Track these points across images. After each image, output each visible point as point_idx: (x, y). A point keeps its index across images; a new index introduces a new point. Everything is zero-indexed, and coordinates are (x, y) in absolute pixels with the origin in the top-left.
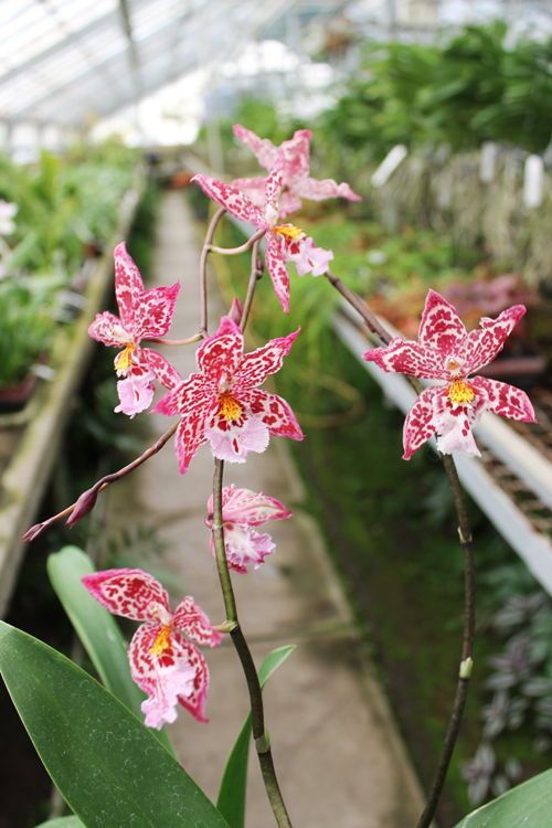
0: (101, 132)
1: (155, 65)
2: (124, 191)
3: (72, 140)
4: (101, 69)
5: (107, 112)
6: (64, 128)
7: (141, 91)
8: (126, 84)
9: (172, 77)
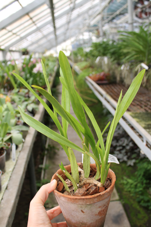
0: (48, 54)
1: (61, 39)
2: (54, 66)
3: (41, 56)
4: (49, 41)
5: (49, 49)
6: (39, 53)
7: (57, 44)
8: (54, 43)
9: (64, 41)
